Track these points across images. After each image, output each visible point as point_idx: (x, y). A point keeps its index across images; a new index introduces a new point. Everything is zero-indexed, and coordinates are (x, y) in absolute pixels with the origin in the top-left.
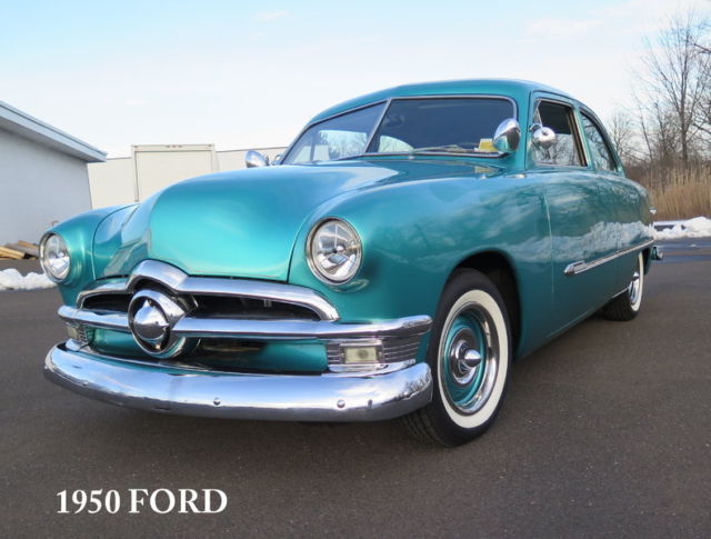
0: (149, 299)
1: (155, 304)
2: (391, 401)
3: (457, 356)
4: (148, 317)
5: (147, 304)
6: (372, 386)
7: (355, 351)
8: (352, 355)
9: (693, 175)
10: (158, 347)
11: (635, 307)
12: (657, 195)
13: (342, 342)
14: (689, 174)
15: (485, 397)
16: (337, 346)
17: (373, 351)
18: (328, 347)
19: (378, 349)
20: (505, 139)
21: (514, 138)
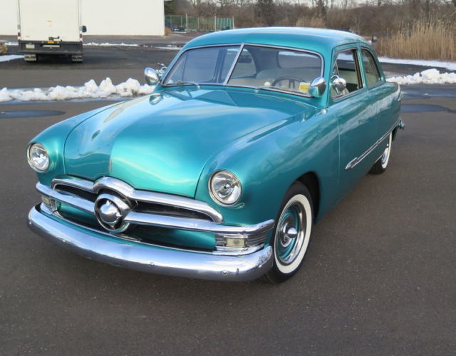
0: (110, 201)
1: (113, 203)
2: (252, 269)
3: (284, 231)
4: (108, 210)
5: (108, 203)
6: (241, 261)
7: (232, 240)
8: (230, 242)
9: (431, 28)
10: (113, 227)
11: (384, 166)
12: (405, 40)
13: (225, 236)
14: (429, 26)
15: (297, 254)
16: (222, 237)
17: (243, 241)
18: (216, 236)
19: (245, 240)
20: (317, 88)
21: (322, 88)
